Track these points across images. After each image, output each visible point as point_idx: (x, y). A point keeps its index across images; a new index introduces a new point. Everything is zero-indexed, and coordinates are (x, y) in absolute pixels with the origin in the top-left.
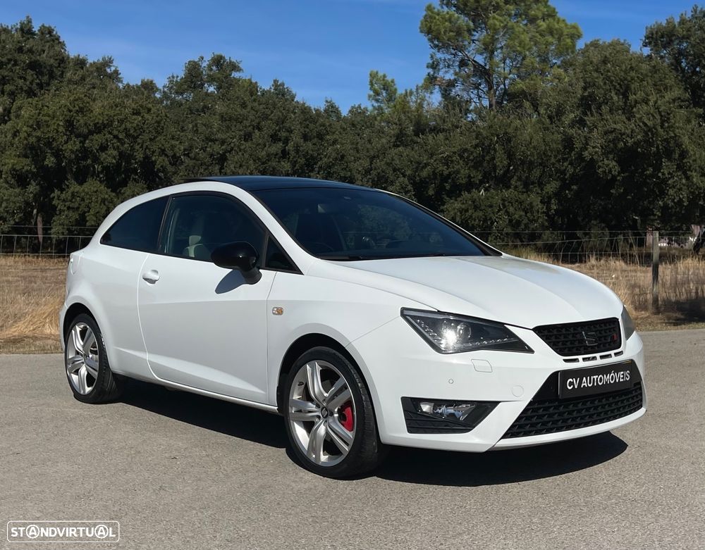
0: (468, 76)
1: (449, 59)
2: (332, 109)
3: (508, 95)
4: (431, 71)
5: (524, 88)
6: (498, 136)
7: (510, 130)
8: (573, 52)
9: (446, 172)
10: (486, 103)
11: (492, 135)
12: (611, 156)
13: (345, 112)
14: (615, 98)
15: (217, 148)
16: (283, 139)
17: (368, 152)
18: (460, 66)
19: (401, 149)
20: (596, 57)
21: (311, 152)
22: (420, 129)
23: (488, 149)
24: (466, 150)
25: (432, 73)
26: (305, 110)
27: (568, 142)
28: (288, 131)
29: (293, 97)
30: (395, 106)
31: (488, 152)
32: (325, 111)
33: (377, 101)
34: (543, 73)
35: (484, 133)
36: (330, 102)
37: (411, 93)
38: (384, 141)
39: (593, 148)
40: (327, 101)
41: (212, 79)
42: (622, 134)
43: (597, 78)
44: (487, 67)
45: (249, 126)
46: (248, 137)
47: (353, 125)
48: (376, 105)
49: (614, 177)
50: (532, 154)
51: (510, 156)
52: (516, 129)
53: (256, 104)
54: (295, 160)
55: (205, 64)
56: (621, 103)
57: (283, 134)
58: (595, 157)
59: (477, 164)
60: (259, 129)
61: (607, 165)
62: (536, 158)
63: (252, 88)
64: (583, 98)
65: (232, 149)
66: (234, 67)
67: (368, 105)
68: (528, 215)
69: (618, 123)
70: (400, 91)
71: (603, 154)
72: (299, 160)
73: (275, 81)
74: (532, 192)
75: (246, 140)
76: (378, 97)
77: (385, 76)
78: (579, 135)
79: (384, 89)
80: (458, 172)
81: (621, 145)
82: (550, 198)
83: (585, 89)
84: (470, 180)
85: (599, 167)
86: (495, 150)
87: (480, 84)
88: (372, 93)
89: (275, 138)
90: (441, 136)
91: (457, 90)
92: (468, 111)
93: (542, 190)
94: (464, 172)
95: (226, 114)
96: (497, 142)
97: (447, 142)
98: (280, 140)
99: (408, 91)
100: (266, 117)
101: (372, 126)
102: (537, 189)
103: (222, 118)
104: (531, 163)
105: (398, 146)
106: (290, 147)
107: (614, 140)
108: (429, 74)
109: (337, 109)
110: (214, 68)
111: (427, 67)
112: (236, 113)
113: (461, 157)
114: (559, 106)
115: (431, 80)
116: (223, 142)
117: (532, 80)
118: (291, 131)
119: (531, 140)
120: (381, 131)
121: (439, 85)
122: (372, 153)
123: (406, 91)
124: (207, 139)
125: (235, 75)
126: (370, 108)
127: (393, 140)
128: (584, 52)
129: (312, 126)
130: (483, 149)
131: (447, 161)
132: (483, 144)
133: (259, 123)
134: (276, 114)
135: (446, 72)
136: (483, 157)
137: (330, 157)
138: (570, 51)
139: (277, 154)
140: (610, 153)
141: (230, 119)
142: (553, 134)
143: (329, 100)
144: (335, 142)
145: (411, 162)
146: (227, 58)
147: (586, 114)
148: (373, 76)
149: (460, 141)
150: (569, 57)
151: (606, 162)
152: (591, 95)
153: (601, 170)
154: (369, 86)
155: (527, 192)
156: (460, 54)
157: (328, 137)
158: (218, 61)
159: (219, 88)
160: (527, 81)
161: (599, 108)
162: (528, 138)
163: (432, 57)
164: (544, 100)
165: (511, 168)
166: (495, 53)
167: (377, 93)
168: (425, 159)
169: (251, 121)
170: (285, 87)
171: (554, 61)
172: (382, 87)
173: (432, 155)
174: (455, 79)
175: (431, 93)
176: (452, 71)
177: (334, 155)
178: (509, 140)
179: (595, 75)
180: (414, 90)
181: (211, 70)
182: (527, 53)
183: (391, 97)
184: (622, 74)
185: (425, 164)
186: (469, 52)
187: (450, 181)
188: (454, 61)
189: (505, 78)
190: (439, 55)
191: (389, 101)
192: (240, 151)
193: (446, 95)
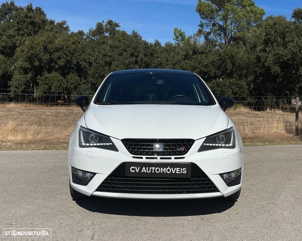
0: (216, 30)
1: (208, 23)
2: (157, 44)
3: (233, 38)
4: (200, 28)
5: (240, 35)
6: (228, 56)
7: (234, 53)
8: (261, 21)
9: (206, 71)
10: (223, 42)
11: (226, 55)
12: (277, 65)
13: (163, 45)
14: (279, 40)
15: (108, 59)
16: (136, 55)
17: (172, 62)
18: (213, 26)
19: (187, 61)
20: (271, 23)
21: (147, 61)
22: (195, 52)
23: (223, 61)
24: (214, 61)
25: (201, 29)
26: (146, 43)
27: (258, 59)
28: (138, 53)
29: (141, 38)
30: (185, 43)
31: (224, 63)
32: (155, 44)
33: (177, 40)
34: (248, 29)
35: (222, 54)
36: (157, 40)
37: (191, 37)
38: (179, 57)
39: (269, 61)
40: (155, 40)
41: (107, 30)
42: (282, 56)
43: (271, 31)
44: (224, 27)
45: (122, 50)
46: (121, 55)
47: (167, 50)
48: (177, 42)
49: (278, 74)
50: (243, 64)
51: (233, 64)
52: (236, 53)
53: (125, 41)
54: (141, 64)
55: (104, 24)
56: (282, 42)
57: (136, 54)
58: (270, 65)
59: (219, 68)
60: (126, 51)
61: (275, 69)
62: (244, 65)
63: (124, 34)
64: (265, 40)
65: (114, 60)
66: (117, 25)
67: (173, 42)
68: (241, 90)
69: (280, 50)
70: (187, 36)
71: (273, 64)
72: (142, 65)
73: (133, 31)
74: (242, 80)
75: (120, 56)
76: (177, 39)
77: (180, 30)
78: (263, 56)
79: (180, 35)
80: (210, 71)
81: (282, 60)
82: (250, 83)
83: (266, 36)
84: (216, 75)
85: (272, 70)
86: (227, 61)
87: (221, 34)
88: (175, 37)
89: (132, 55)
90: (204, 55)
91: (211, 36)
92: (216, 45)
93: (247, 79)
94: (213, 71)
95: (112, 44)
96: (228, 58)
97: (206, 58)
98: (134, 56)
99: (190, 36)
100: (129, 46)
101: (175, 51)
102: (244, 79)
103: (111, 47)
104: (242, 67)
105: (186, 60)
106: (139, 59)
107: (278, 58)
108: (199, 29)
109: (160, 43)
110: (108, 26)
111: (199, 26)
112: (116, 44)
113: (212, 64)
114: (255, 43)
115: (200, 32)
116: (110, 57)
117: (243, 32)
118: (139, 52)
119: (242, 57)
120: (178, 53)
121: (203, 34)
122: (174, 62)
123: (189, 36)
124: (104, 55)
125: (117, 28)
126: (174, 44)
127: (183, 57)
128: (266, 21)
129: (148, 50)
130: (221, 61)
131: (206, 66)
132: (222, 59)
133: (126, 49)
134: (133, 45)
135: (207, 28)
136: (222, 65)
137: (155, 63)
138: (260, 20)
139: (133, 62)
140: (276, 63)
141: (114, 47)
142: (252, 55)
143: (156, 40)
144: (158, 57)
145: (191, 66)
146: (114, 21)
147: (266, 47)
148: (176, 30)
149: (212, 57)
150: (259, 23)
151: (275, 67)
152: (269, 39)
153: (272, 71)
154: (174, 34)
155: (240, 80)
156: (213, 21)
157: (155, 55)
158: (110, 23)
159: (110, 34)
160: (241, 32)
161: (272, 44)
162: (241, 57)
163: (201, 22)
164: (248, 41)
165: (234, 70)
166: (228, 20)
167: (177, 37)
168: (196, 65)
169: (123, 48)
170: (137, 34)
171: (253, 24)
172: (179, 35)
173: (200, 63)
174: (210, 32)
175: (200, 37)
176: (209, 28)
177: (157, 63)
178: (233, 58)
179: (271, 30)
180: (193, 36)
181: (107, 26)
182: (242, 20)
183: (183, 39)
184: (283, 29)
185: (197, 67)
186: (217, 20)
187: (207, 75)
188: (210, 24)
189: (232, 31)
190: (204, 21)
191: (182, 40)
192: (117, 60)
193: (206, 38)
